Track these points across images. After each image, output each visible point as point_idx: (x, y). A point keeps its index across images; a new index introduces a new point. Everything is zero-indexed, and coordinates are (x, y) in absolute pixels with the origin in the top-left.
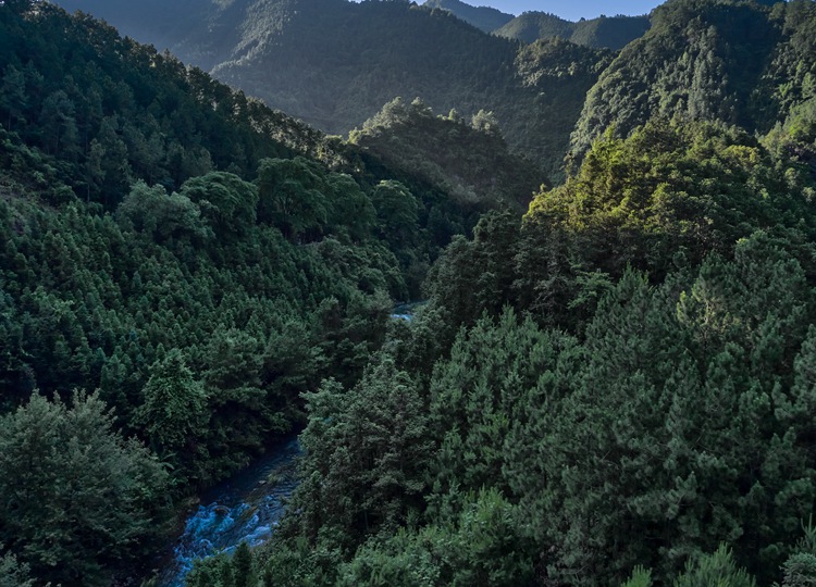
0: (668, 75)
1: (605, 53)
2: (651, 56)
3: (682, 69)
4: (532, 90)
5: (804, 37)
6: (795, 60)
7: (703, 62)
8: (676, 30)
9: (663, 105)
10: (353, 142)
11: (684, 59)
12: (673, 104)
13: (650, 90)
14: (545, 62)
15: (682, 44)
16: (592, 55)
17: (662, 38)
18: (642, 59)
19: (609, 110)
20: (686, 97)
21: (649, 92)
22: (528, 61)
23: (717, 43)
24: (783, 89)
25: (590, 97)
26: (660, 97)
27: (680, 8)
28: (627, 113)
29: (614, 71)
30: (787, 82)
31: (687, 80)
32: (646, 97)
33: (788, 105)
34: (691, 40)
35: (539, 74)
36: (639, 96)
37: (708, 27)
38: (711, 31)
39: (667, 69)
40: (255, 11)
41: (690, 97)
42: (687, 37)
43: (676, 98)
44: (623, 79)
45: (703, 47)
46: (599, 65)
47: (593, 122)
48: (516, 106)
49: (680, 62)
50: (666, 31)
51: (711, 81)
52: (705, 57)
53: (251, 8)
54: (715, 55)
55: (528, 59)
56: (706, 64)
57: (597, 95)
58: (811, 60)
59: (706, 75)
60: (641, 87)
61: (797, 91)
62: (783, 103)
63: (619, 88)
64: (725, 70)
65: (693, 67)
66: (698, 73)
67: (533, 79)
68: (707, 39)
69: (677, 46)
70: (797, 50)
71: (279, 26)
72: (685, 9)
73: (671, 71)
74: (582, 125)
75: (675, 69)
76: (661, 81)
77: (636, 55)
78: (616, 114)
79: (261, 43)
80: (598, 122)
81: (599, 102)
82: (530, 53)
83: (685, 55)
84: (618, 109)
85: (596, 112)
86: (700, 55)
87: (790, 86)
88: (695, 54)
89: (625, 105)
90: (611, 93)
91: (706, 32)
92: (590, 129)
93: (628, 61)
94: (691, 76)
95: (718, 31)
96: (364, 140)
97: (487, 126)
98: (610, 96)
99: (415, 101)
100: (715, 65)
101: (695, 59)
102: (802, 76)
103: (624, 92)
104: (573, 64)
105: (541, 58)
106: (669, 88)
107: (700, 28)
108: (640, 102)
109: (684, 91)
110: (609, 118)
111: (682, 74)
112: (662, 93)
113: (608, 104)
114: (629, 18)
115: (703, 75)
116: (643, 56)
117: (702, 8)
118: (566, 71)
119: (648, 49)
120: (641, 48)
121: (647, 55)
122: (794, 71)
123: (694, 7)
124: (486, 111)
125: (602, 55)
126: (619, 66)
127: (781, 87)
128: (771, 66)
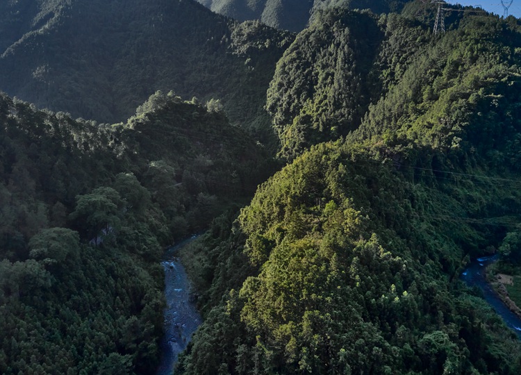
0: (323, 58)
1: (287, 34)
3: (331, 54)
4: (243, 57)
6: (391, 54)
7: (342, 52)
8: (327, 27)
9: (320, 78)
10: (131, 127)
11: (331, 48)
12: (325, 79)
13: (313, 67)
14: (251, 37)
15: (331, 36)
16: (279, 35)
17: (319, 32)
18: (308, 45)
19: (289, 79)
20: (333, 75)
21: (312, 69)
23: (350, 38)
25: (279, 66)
26: (318, 73)
27: (329, 13)
28: (300, 82)
29: (292, 51)
30: (388, 68)
31: (334, 63)
32: (311, 72)
33: (387, 83)
34: (336, 34)
35: (246, 46)
36: (306, 71)
37: (345, 28)
39: (322, 53)
41: (335, 75)
42: (333, 32)
43: (328, 75)
44: (298, 59)
45: (342, 40)
46: (283, 42)
47: (281, 85)
48: (233, 67)
49: (329, 49)
51: (346, 65)
52: (343, 47)
54: (349, 46)
56: (344, 53)
57: (282, 67)
58: (399, 55)
59: (345, 61)
60: (307, 65)
61: (392, 74)
62: (385, 82)
63: (295, 65)
65: (337, 53)
66: (339, 60)
68: (344, 36)
69: (328, 38)
70: (393, 47)
72: (332, 14)
73: (325, 55)
74: (274, 84)
75: (327, 54)
76: (319, 63)
77: (305, 42)
78: (293, 81)
80: (283, 85)
81: (284, 72)
82: (241, 30)
83: (332, 45)
84: (295, 78)
85: (282, 79)
86: (341, 47)
87: (389, 71)
88: (338, 45)
89: (299, 76)
90: (290, 67)
91: (344, 31)
92: (279, 89)
93: (300, 46)
94: (336, 60)
95: (351, 31)
97: (216, 109)
98: (290, 69)
99: (169, 94)
100: (349, 54)
101: (338, 47)
102: (395, 66)
103: (298, 68)
104: (268, 40)
106: (324, 67)
107: (341, 27)
108: (307, 75)
109: (332, 70)
110: (290, 84)
112: (319, 70)
113: (288, 74)
115: (342, 61)
116: (308, 43)
117: (342, 14)
118: (263, 44)
119: (311, 38)
120: (307, 37)
121: (311, 43)
122: (391, 61)
123: (338, 13)
124: (215, 99)
125: (285, 36)
126: (295, 49)
127: (384, 71)
128: (379, 57)
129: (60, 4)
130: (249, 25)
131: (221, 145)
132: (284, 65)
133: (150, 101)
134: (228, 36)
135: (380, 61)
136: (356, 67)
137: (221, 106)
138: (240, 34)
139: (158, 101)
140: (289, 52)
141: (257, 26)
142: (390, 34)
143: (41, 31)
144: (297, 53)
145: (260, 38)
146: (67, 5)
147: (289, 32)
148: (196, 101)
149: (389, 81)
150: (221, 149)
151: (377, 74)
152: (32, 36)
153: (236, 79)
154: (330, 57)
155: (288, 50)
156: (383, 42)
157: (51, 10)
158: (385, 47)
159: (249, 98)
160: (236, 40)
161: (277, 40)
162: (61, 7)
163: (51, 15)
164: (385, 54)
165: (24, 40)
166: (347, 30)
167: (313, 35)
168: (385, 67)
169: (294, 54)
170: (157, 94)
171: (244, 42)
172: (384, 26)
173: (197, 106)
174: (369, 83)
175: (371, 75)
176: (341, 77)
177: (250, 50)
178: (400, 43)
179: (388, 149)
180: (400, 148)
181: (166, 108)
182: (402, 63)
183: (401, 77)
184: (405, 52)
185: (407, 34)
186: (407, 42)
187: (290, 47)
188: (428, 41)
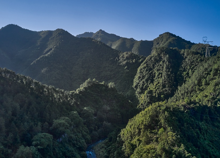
0: (157, 67)
4: (124, 66)
5: (189, 60)
6: (187, 65)
8: (159, 55)
9: (156, 75)
10: (77, 93)
11: (161, 63)
12: (159, 75)
15: (161, 58)
20: (162, 74)
21: (153, 71)
23: (169, 59)
25: (139, 70)
26: (155, 73)
27: (160, 49)
28: (148, 76)
31: (162, 69)
34: (163, 57)
36: (150, 72)
39: (157, 65)
43: (160, 73)
44: (147, 67)
45: (165, 60)
49: (160, 63)
50: (157, 55)
51: (168, 70)
53: (50, 38)
56: (166, 65)
58: (191, 66)
60: (151, 69)
61: (188, 74)
64: (171, 67)
65: (163, 65)
66: (164, 68)
67: (124, 63)
68: (166, 58)
74: (137, 77)
75: (159, 65)
76: (156, 69)
78: (145, 76)
79: (53, 49)
80: (141, 77)
81: (141, 72)
85: (140, 75)
86: (165, 62)
89: (147, 74)
91: (166, 56)
92: (139, 79)
95: (169, 56)
97: (112, 86)
98: (143, 71)
99: (94, 80)
100: (169, 65)
101: (164, 63)
102: (189, 70)
103: (147, 70)
104: (134, 59)
105: (126, 57)
106: (158, 70)
107: (165, 55)
109: (161, 72)
110: (143, 77)
112: (156, 71)
115: (166, 68)
116: (151, 61)
117: (165, 50)
119: (152, 59)
121: (152, 61)
122: (187, 68)
123: (163, 49)
124: (112, 82)
125: (141, 58)
126: (145, 63)
127: (184, 72)
128: (182, 66)
129: (55, 45)
130: (127, 53)
131: (114, 101)
132: (141, 69)
133: (86, 82)
134: (118, 58)
135: (182, 68)
136: (172, 71)
137: (114, 85)
138: (123, 57)
139: (89, 83)
140: (143, 64)
141: (130, 54)
142: (186, 57)
143: (46, 55)
144: (147, 65)
145: (131, 59)
146: (57, 46)
147: (143, 56)
148: (104, 83)
149: (186, 77)
150: (114, 103)
151: (181, 73)
152: (43, 57)
153: (121, 75)
154: (161, 67)
155: (143, 63)
156: (183, 60)
157: (51, 47)
158: (184, 63)
159: (126, 82)
160: (121, 59)
161: (138, 59)
162: (55, 46)
163: (51, 49)
164: (184, 65)
165: (40, 58)
166: (167, 56)
167: (153, 57)
168: (185, 71)
169: (145, 65)
170: (89, 80)
171: (125, 60)
172: (184, 54)
173: (104, 85)
174: (178, 77)
175: (179, 74)
176: (165, 74)
177: (127, 63)
178: (191, 61)
179: (188, 106)
180: (193, 106)
181: (92, 85)
182: (192, 69)
183: (192, 75)
184: (193, 65)
185: (193, 58)
186: (194, 61)
187: (144, 62)
188: (203, 60)
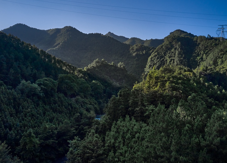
1: (153, 48)
2: (164, 49)
3: (172, 52)
4: (134, 57)
5: (203, 45)
6: (201, 51)
7: (178, 51)
8: (170, 43)
9: (168, 62)
10: (85, 70)
12: (171, 61)
13: (165, 58)
14: (137, 50)
16: (149, 49)
17: (167, 45)
18: (162, 50)
19: (154, 63)
22: (133, 50)
23: (181, 46)
24: (198, 58)
25: (149, 59)
26: (167, 60)
27: (171, 37)
28: (159, 64)
29: (155, 53)
30: (199, 56)
31: (174, 55)
32: (164, 60)
33: (200, 62)
35: (135, 53)
36: (162, 59)
37: (178, 42)
38: (179, 43)
40: (59, 35)
41: (175, 60)
42: (173, 44)
45: (178, 47)
46: (151, 51)
47: (150, 66)
48: (130, 61)
50: (168, 43)
51: (180, 56)
52: (178, 50)
53: (58, 35)
54: (180, 49)
55: (133, 49)
57: (151, 59)
58: (205, 51)
59: (179, 54)
60: (162, 57)
61: (202, 58)
62: (199, 61)
63: (157, 57)
64: (183, 53)
65: (175, 52)
67: (134, 54)
68: (178, 45)
69: (171, 47)
70: (201, 48)
71: (66, 39)
72: (172, 38)
73: (170, 53)
74: (147, 66)
76: (167, 56)
77: (161, 49)
78: (156, 64)
79: (61, 44)
80: (152, 66)
81: (152, 61)
82: (133, 48)
83: (173, 49)
84: (157, 62)
85: (151, 63)
87: (200, 57)
88: (176, 49)
90: (155, 58)
92: (150, 67)
93: (158, 50)
94: (175, 54)
95: (181, 43)
96: (88, 70)
97: (122, 66)
99: (103, 60)
100: (181, 52)
102: (203, 55)
104: (144, 51)
105: (136, 49)
107: (176, 42)
108: (162, 61)
109: (173, 58)
110: (154, 65)
111: (172, 54)
113: (154, 61)
114: (159, 40)
115: (178, 54)
118: (143, 52)
120: (162, 47)
122: (201, 54)
123: (175, 37)
124: (122, 62)
130: (136, 46)
131: (124, 81)
133: (94, 62)
134: (128, 50)
135: (195, 54)
136: (184, 56)
143: (54, 49)
144: (158, 53)
145: (141, 50)
151: (195, 59)
152: (51, 50)
156: (197, 47)
157: (59, 42)
160: (131, 51)
161: (148, 51)
162: (63, 41)
164: (198, 51)
167: (164, 46)
170: (97, 60)
172: (197, 41)
173: (114, 65)
175: (192, 59)
176: (178, 60)
177: (137, 55)
178: (204, 47)
181: (101, 66)
182: (206, 54)
183: (206, 59)
184: (208, 49)
185: (207, 43)
186: (208, 46)
187: (155, 51)
188: (218, 44)
